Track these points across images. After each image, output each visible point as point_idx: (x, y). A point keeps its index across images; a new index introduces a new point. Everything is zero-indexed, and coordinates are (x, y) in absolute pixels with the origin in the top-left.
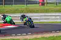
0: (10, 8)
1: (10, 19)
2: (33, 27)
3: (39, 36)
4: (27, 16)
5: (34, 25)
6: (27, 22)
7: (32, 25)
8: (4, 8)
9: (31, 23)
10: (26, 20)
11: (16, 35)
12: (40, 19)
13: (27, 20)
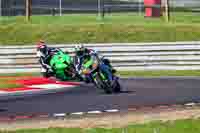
1: (65, 62)
2: (117, 89)
3: (145, 118)
4: (95, 55)
5: (118, 84)
6: (93, 73)
7: (112, 82)
8: (29, 24)
9: (107, 78)
10: (91, 67)
11: (68, 114)
12: (148, 61)
13: (95, 67)
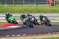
0: (20, 8)
